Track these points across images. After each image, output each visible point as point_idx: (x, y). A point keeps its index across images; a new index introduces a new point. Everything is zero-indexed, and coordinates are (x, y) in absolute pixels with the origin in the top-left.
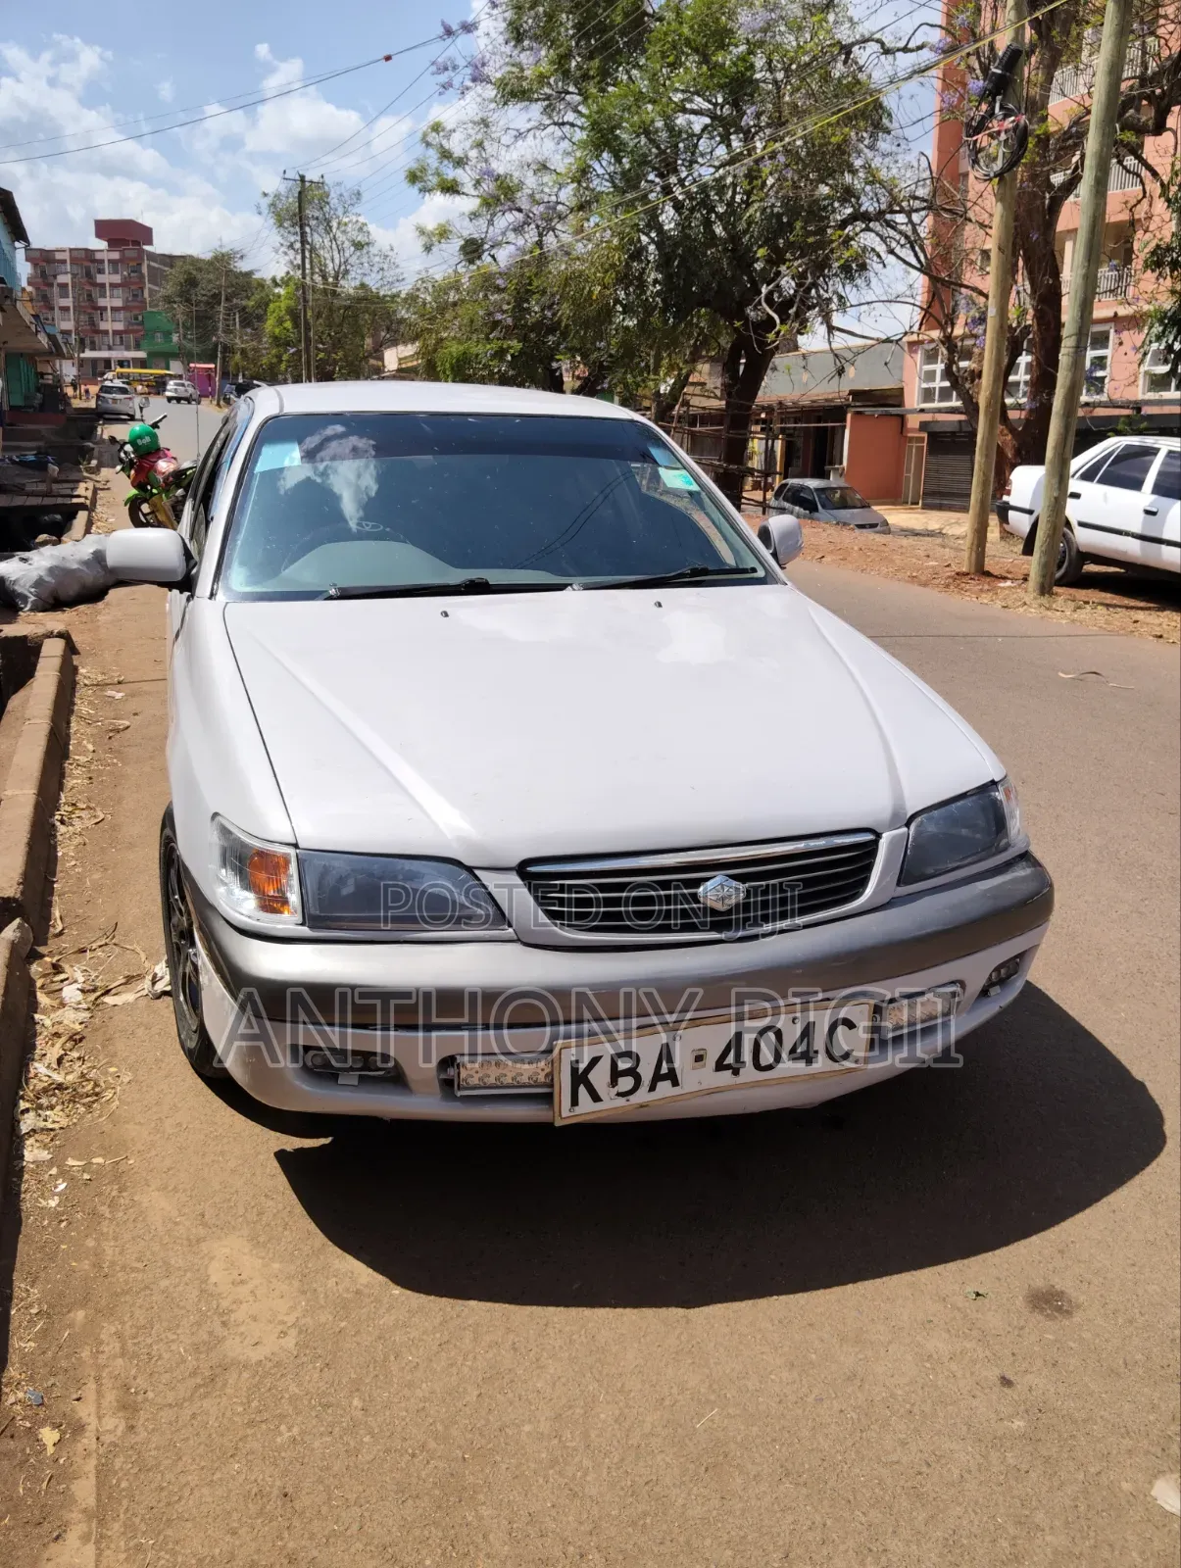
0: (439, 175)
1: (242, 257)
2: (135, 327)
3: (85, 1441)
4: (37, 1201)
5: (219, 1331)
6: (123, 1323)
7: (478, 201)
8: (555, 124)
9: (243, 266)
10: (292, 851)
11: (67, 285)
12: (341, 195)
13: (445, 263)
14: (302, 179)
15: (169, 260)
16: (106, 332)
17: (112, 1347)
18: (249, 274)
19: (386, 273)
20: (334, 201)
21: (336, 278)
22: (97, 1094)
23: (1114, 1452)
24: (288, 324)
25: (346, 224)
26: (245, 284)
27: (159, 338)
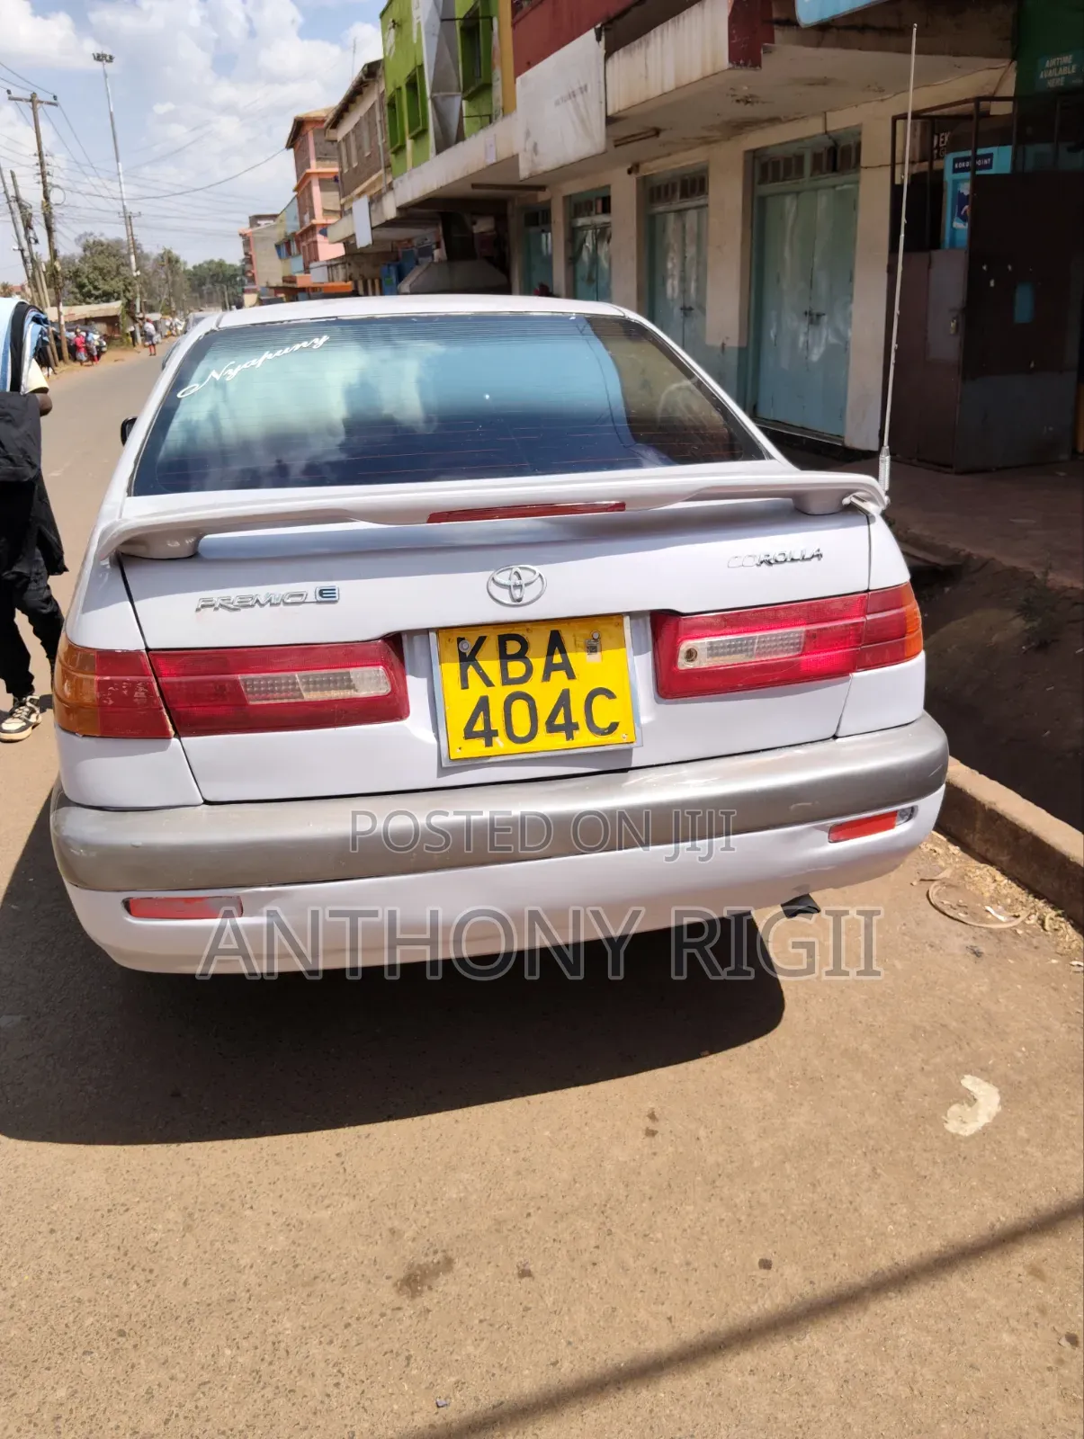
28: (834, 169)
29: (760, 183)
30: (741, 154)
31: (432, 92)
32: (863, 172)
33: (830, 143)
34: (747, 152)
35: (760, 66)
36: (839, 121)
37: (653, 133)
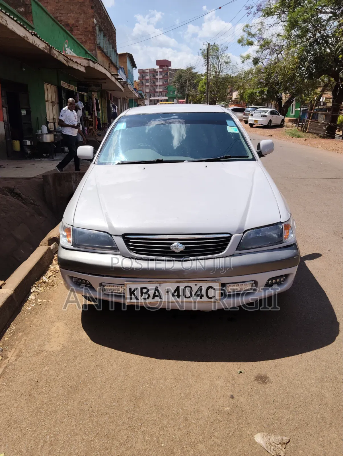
0: (247, 40)
1: (194, 68)
2: (165, 90)
3: (6, 361)
4: (26, 308)
5: (46, 343)
6: (28, 337)
7: (258, 47)
8: (282, 21)
9: (194, 71)
10: (71, 227)
11: (148, 79)
12: (222, 48)
13: (248, 66)
14: (209, 44)
15: (175, 70)
16: (158, 92)
17: (23, 342)
18: (196, 73)
19: (234, 70)
20: (220, 50)
21: (219, 72)
22: (53, 285)
23: (252, 423)
24: (205, 87)
25: (223, 57)
26: (195, 76)
27: (171, 93)
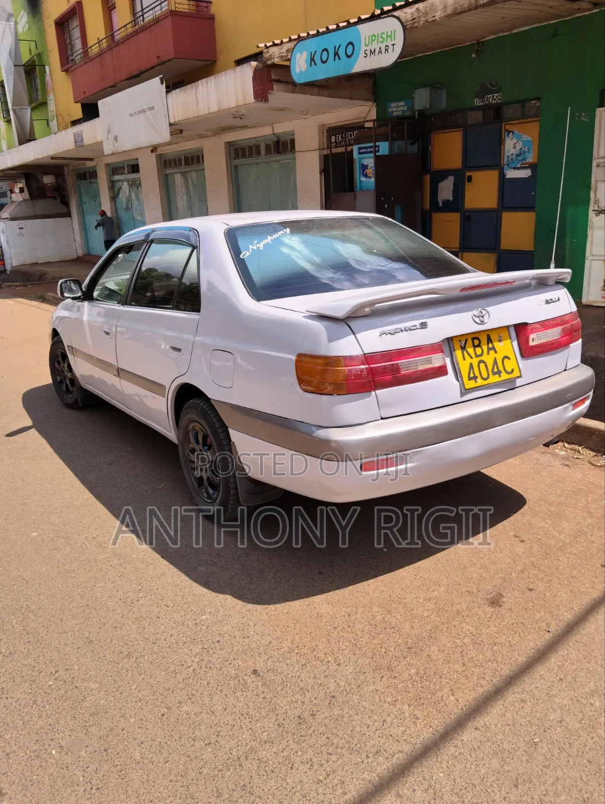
28: (278, 152)
29: (235, 159)
30: (223, 144)
31: (13, 106)
32: (297, 154)
33: (275, 139)
34: (226, 143)
35: (268, 101)
36: (281, 128)
37: (179, 132)
